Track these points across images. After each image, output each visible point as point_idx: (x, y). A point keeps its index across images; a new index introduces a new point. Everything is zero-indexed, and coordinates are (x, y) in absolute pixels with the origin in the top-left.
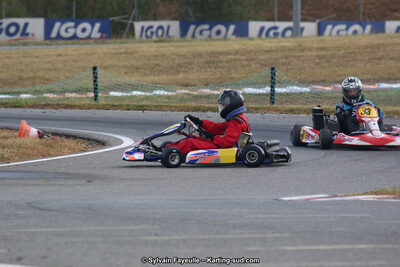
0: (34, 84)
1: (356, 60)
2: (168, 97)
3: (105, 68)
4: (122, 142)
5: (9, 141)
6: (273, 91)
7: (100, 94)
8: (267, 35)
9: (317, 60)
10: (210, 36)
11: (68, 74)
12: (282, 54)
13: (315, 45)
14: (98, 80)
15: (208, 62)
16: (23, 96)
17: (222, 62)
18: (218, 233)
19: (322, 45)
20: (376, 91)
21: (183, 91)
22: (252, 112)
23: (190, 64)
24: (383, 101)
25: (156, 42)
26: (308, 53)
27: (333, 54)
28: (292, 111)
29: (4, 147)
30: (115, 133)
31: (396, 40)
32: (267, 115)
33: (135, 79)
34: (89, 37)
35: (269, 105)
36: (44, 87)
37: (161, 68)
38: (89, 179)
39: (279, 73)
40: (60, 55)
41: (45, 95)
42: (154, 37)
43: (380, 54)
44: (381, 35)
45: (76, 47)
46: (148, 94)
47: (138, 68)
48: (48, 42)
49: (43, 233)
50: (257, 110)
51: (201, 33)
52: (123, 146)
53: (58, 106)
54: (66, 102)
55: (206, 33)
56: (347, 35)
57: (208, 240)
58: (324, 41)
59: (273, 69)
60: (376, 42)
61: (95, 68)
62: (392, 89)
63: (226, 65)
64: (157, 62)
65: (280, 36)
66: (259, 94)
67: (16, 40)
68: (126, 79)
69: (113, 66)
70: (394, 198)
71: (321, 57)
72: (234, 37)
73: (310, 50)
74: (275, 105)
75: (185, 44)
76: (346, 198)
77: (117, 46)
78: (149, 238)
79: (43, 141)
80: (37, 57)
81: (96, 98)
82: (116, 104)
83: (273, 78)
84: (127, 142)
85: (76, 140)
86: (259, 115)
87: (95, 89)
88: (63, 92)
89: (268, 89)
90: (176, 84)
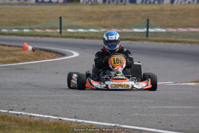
0: (30, 25)
1: (189, 16)
2: (96, 33)
3: (65, 18)
4: (73, 54)
5: (18, 52)
6: (148, 30)
7: (63, 31)
8: (146, 2)
9: (170, 16)
10: (117, 3)
11: (47, 20)
13: (169, 9)
14: (63, 23)
15: (116, 16)
16: (25, 30)
17: (123, 16)
18: (119, 99)
19: (173, 8)
21: (104, 30)
22: (137, 41)
23: (107, 16)
25: (91, 5)
26: (166, 12)
27: (178, 13)
28: (157, 41)
29: (15, 55)
30: (70, 50)
32: (145, 43)
33: (80, 23)
34: (57, 2)
35: (145, 38)
36: (35, 26)
37: (93, 18)
38: (57, 72)
39: (151, 22)
40: (43, 11)
41: (36, 30)
42: (90, 3)
45: (51, 7)
46: (86, 31)
47: (81, 18)
48: (37, 4)
49: (35, 97)
50: (139, 40)
51: (113, 1)
52: (73, 56)
53: (42, 36)
54: (46, 34)
55: (116, 1)
56: (185, 4)
57: (114, 102)
59: (148, 20)
61: (61, 18)
63: (125, 17)
64: (90, 15)
66: (141, 32)
67: (22, 3)
68: (76, 23)
71: (172, 15)
72: (129, 4)
73: (167, 10)
74: (148, 38)
75: (105, 6)
76: (181, 84)
77: (71, 7)
79: (34, 53)
80: (32, 11)
81: (61, 32)
82: (71, 35)
83: (148, 24)
84: (76, 54)
85: (51, 53)
86: (140, 42)
87: (61, 28)
88: (45, 29)
89: (145, 30)
90: (101, 26)
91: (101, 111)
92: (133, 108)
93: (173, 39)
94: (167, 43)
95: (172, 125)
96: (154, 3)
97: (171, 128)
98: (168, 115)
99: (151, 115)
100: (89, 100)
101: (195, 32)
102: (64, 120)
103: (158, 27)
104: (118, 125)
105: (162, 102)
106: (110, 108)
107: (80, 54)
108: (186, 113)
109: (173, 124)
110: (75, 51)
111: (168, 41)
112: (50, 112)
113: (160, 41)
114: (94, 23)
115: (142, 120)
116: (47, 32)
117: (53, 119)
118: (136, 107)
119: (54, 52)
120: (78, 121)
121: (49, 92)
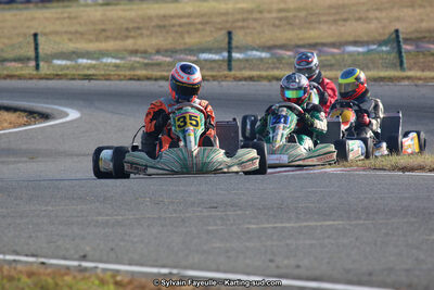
1: (320, 22)
2: (117, 66)
3: (45, 34)
4: (67, 115)
6: (230, 56)
7: (41, 64)
9: (277, 22)
11: (6, 41)
12: (239, 17)
13: (275, 7)
14: (40, 47)
15: (159, 27)
17: (173, 26)
18: (175, 211)
19: (282, 6)
20: (341, 54)
21: (133, 59)
22: (208, 80)
23: (139, 28)
25: (102, 5)
26: (267, 15)
27: (295, 16)
28: (251, 79)
30: (60, 105)
32: (225, 83)
33: (80, 45)
35: (226, 72)
37: (109, 34)
38: (33, 155)
39: (238, 38)
43: (345, 16)
45: (14, 12)
46: (94, 62)
47: (82, 34)
50: (214, 78)
52: (68, 119)
54: (5, 72)
57: (166, 219)
59: (230, 33)
61: (35, 35)
62: (359, 53)
63: (180, 29)
64: (103, 27)
66: (214, 61)
68: (71, 46)
69: (56, 33)
70: (364, 170)
71: (281, 19)
73: (270, 12)
74: (233, 73)
75: (135, 7)
77: (59, 10)
78: (100, 218)
81: (37, 67)
82: (60, 73)
83: (229, 43)
84: (73, 114)
85: (18, 113)
86: (215, 83)
87: (37, 58)
89: (226, 54)
90: (126, 50)
91: (135, 240)
92: (208, 232)
95: (298, 267)
97: (296, 272)
98: (288, 242)
100: (107, 215)
101: (333, 55)
102: (51, 265)
103: (253, 49)
104: (175, 271)
105: (271, 213)
106: (155, 231)
107: (83, 114)
108: (329, 237)
109: (301, 264)
110: (72, 107)
112: (18, 249)
113: (260, 78)
114: (110, 45)
115: (229, 257)
116: (7, 68)
117: (26, 262)
118: (215, 228)
119: (24, 111)
120: (85, 264)
121: (15, 202)
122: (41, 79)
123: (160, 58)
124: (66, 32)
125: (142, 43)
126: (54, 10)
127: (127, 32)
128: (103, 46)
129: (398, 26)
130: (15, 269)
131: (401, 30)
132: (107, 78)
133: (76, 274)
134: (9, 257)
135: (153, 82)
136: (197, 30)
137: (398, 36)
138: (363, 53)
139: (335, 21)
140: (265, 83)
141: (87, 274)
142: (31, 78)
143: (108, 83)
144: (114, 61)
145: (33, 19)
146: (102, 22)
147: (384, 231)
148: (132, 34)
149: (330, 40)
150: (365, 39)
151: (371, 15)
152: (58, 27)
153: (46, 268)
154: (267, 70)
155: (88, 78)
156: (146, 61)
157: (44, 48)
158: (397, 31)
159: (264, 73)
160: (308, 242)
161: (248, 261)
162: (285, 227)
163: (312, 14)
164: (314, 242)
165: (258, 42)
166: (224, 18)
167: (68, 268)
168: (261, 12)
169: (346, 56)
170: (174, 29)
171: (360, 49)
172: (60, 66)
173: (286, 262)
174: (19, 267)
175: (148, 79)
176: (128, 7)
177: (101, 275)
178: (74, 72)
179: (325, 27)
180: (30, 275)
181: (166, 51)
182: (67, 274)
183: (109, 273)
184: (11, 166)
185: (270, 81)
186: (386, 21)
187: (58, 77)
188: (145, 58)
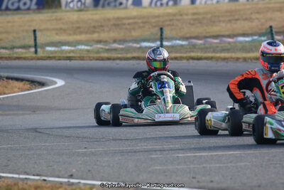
1: (220, 21)
2: (88, 51)
3: (41, 30)
4: (56, 83)
6: (161, 44)
7: (39, 50)
8: (156, 4)
9: (192, 22)
10: (115, 6)
11: (15, 35)
12: (167, 18)
13: (190, 11)
14: (38, 39)
15: (115, 25)
17: (124, 24)
19: (195, 11)
20: (235, 42)
21: (98, 46)
23: (102, 26)
24: (240, 50)
25: (77, 11)
26: (185, 17)
27: (204, 18)
28: (176, 59)
30: (51, 76)
31: (248, 7)
33: (63, 38)
34: (29, 9)
37: (82, 30)
38: (34, 110)
39: (167, 33)
40: (8, 22)
42: (75, 8)
43: (236, 17)
44: (236, 3)
45: (20, 16)
46: (73, 48)
47: (65, 30)
49: (4, 149)
51: (109, 4)
52: (57, 86)
53: (9, 58)
54: (15, 55)
55: (113, 4)
56: (212, 4)
58: (196, 8)
59: (161, 29)
60: (233, 8)
61: (35, 31)
62: (246, 42)
63: (128, 27)
64: (78, 25)
65: (165, 5)
68: (57, 38)
69: (47, 30)
71: (195, 20)
72: (132, 7)
73: (187, 15)
75: (98, 12)
77: (49, 15)
78: (80, 150)
81: (36, 52)
82: (51, 55)
83: (161, 35)
84: (60, 83)
85: (24, 82)
87: (36, 46)
88: (13, 48)
89: (159, 43)
90: (93, 40)
91: (104, 165)
92: (151, 158)
93: (199, 54)
94: (191, 61)
95: (212, 181)
96: (167, 4)
97: (211, 185)
98: (204, 165)
99: (179, 167)
101: (229, 43)
102: (50, 181)
103: (176, 39)
106: (116, 159)
107: (66, 83)
108: (231, 162)
110: (59, 78)
111: (193, 59)
112: (28, 170)
113: (181, 58)
114: (83, 37)
115: (166, 176)
116: (16, 53)
117: (34, 180)
118: (156, 157)
119: (28, 80)
120: (72, 181)
121: (25, 140)
122: (39, 59)
123: (116, 45)
124: (54, 29)
125: (104, 36)
126: (46, 15)
127: (94, 28)
128: (78, 37)
129: (272, 24)
130: (26, 184)
131: (274, 26)
132: (82, 58)
133: (67, 187)
134: (22, 176)
135: (111, 61)
136: (140, 27)
137: (271, 30)
138: (249, 42)
139: (230, 21)
140: (185, 61)
141: (74, 187)
142: (32, 59)
143: (82, 62)
144: (86, 48)
145: (32, 21)
146: (78, 22)
147: (267, 158)
148: (97, 30)
149: (227, 33)
150: (250, 32)
151: (254, 16)
152: (49, 26)
153: (47, 184)
154: (186, 53)
155: (69, 58)
156: (107, 47)
157: (41, 39)
158: (271, 27)
159: (185, 55)
160: (218, 165)
161: (178, 178)
162: (201, 156)
163: (215, 16)
164: (221, 165)
165: (180, 34)
166: (157, 19)
167: (61, 183)
168: (181, 15)
169: (238, 44)
170: (124, 27)
171: (247, 39)
172: (50, 51)
173: (204, 178)
174: (29, 183)
175: (109, 59)
176: (94, 12)
177: (83, 188)
178: (60, 55)
179: (223, 25)
180: (37, 188)
181: (120, 41)
182: (60, 187)
183: (88, 187)
184: (21, 117)
185: (188, 60)
186: (263, 21)
187: (50, 58)
188: (106, 45)
